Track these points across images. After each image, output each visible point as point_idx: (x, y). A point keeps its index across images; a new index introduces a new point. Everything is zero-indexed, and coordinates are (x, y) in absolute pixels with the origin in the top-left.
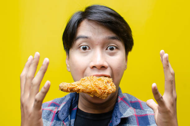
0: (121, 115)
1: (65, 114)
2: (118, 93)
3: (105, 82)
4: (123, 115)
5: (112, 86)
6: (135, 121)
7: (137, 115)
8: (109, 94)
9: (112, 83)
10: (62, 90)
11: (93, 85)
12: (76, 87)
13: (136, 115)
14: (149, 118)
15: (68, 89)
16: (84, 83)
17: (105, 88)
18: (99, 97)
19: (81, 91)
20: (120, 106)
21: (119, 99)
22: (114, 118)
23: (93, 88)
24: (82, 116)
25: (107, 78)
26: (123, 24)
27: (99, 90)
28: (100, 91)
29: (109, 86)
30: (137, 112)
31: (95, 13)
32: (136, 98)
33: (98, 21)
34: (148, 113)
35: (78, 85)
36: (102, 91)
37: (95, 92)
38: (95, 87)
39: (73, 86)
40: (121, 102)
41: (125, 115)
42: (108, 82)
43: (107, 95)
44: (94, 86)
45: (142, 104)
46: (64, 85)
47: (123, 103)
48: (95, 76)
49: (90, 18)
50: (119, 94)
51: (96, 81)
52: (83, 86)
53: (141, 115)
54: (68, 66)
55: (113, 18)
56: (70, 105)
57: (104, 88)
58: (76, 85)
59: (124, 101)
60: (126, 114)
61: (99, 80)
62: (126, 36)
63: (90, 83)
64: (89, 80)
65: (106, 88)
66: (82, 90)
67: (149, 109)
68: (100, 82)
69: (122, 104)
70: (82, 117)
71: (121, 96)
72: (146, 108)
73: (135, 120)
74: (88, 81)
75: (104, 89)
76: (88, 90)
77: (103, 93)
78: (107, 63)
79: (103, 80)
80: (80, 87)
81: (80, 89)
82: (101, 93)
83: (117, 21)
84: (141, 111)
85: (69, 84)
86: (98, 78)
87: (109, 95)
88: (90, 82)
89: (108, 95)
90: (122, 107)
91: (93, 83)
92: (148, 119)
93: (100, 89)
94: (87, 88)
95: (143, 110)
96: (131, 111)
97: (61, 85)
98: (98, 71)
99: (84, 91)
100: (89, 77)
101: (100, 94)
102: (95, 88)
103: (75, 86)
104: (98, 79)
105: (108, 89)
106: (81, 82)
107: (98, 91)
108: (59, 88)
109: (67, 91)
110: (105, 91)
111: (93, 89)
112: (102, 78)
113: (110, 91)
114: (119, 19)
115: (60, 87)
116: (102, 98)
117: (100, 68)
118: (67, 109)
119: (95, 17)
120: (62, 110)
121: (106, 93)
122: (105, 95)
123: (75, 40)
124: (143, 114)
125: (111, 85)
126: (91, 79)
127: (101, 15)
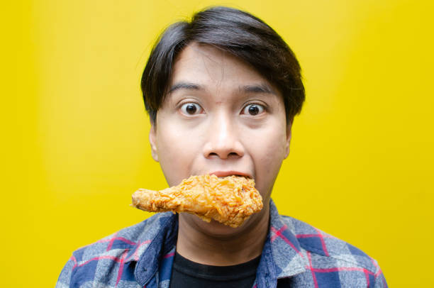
0: (279, 270)
1: (149, 269)
2: (270, 218)
3: (236, 190)
4: (284, 270)
5: (254, 198)
6: (311, 283)
7: (314, 269)
8: (247, 216)
9: (253, 190)
10: (138, 207)
11: (209, 195)
12: (172, 199)
13: (312, 270)
14: (340, 278)
15: (152, 204)
16: (188, 191)
17: (237, 202)
18: (222, 223)
19: (182, 209)
20: (275, 251)
21: (273, 234)
22: (263, 278)
23: (209, 202)
24: (186, 271)
25: (243, 179)
26: (281, 51)
27: (223, 208)
28: (226, 210)
29: (246, 197)
30: (315, 262)
31: (215, 27)
32: (312, 228)
33: (221, 46)
34: (339, 265)
35: (174, 194)
36: (230, 209)
37: (215, 211)
38: (214, 200)
39: (164, 199)
40: (277, 242)
41: (288, 272)
42: (244, 189)
43: (241, 219)
44: (211, 198)
45: (326, 242)
46: (143, 196)
47: (283, 242)
48: (214, 176)
49: (201, 40)
50: (272, 223)
51: (215, 187)
52: (186, 197)
53: (322, 269)
54: (155, 148)
55: (256, 39)
56: (160, 247)
57: (234, 204)
58: (171, 196)
59: (284, 238)
60: (289, 269)
61: (224, 184)
62: (287, 81)
63: (202, 192)
64: (201, 184)
65: (239, 203)
66: (184, 207)
67: (341, 255)
68: (225, 189)
69: (279, 245)
70: (186, 275)
71: (277, 225)
72: (336, 254)
73: (310, 280)
74: (198, 186)
75: (236, 206)
76: (197, 208)
77: (233, 215)
78: (242, 144)
79: (233, 185)
80: (179, 201)
81: (179, 205)
82: (228, 213)
83: (267, 44)
84: (324, 260)
85: (155, 192)
86: (221, 180)
87: (246, 218)
88: (203, 189)
89: (243, 218)
90: (281, 253)
91: (210, 191)
92: (339, 280)
93: (226, 204)
94: (195, 203)
95: (328, 256)
96: (300, 263)
97: (136, 195)
98: (223, 164)
99: (189, 210)
100: (200, 178)
101: (225, 216)
102: (214, 202)
103: (169, 199)
104: (221, 183)
105: (244, 206)
106: (183, 189)
107: (222, 211)
108: (131, 203)
109: (150, 209)
110: (237, 209)
111: (210, 206)
112: (231, 179)
113: (248, 209)
114: (270, 40)
115: (134, 200)
116: (231, 225)
117: (226, 157)
118: (154, 257)
119: (214, 36)
120: (143, 260)
121: (238, 215)
122: (238, 220)
123: (168, 90)
124: (327, 267)
125: (251, 196)
126: (205, 182)
127: (228, 33)
